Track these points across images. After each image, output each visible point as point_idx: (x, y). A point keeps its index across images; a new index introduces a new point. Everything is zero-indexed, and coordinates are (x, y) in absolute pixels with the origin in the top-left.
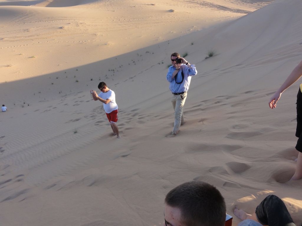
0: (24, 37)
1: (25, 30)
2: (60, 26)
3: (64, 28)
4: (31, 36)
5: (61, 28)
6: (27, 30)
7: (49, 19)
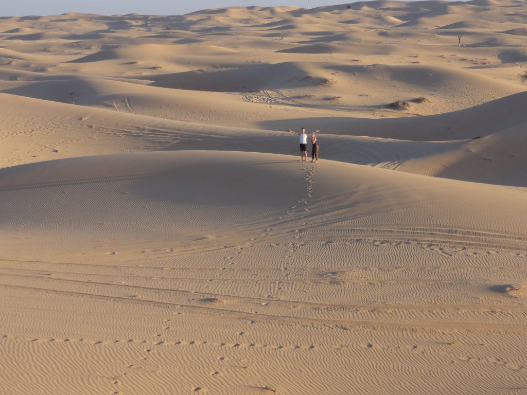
0: (309, 307)
1: (322, 275)
2: (496, 281)
3: (513, 293)
4: (343, 308)
5: (500, 290)
6: (334, 278)
7: (451, 237)
